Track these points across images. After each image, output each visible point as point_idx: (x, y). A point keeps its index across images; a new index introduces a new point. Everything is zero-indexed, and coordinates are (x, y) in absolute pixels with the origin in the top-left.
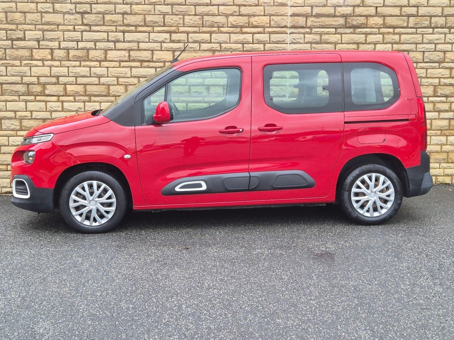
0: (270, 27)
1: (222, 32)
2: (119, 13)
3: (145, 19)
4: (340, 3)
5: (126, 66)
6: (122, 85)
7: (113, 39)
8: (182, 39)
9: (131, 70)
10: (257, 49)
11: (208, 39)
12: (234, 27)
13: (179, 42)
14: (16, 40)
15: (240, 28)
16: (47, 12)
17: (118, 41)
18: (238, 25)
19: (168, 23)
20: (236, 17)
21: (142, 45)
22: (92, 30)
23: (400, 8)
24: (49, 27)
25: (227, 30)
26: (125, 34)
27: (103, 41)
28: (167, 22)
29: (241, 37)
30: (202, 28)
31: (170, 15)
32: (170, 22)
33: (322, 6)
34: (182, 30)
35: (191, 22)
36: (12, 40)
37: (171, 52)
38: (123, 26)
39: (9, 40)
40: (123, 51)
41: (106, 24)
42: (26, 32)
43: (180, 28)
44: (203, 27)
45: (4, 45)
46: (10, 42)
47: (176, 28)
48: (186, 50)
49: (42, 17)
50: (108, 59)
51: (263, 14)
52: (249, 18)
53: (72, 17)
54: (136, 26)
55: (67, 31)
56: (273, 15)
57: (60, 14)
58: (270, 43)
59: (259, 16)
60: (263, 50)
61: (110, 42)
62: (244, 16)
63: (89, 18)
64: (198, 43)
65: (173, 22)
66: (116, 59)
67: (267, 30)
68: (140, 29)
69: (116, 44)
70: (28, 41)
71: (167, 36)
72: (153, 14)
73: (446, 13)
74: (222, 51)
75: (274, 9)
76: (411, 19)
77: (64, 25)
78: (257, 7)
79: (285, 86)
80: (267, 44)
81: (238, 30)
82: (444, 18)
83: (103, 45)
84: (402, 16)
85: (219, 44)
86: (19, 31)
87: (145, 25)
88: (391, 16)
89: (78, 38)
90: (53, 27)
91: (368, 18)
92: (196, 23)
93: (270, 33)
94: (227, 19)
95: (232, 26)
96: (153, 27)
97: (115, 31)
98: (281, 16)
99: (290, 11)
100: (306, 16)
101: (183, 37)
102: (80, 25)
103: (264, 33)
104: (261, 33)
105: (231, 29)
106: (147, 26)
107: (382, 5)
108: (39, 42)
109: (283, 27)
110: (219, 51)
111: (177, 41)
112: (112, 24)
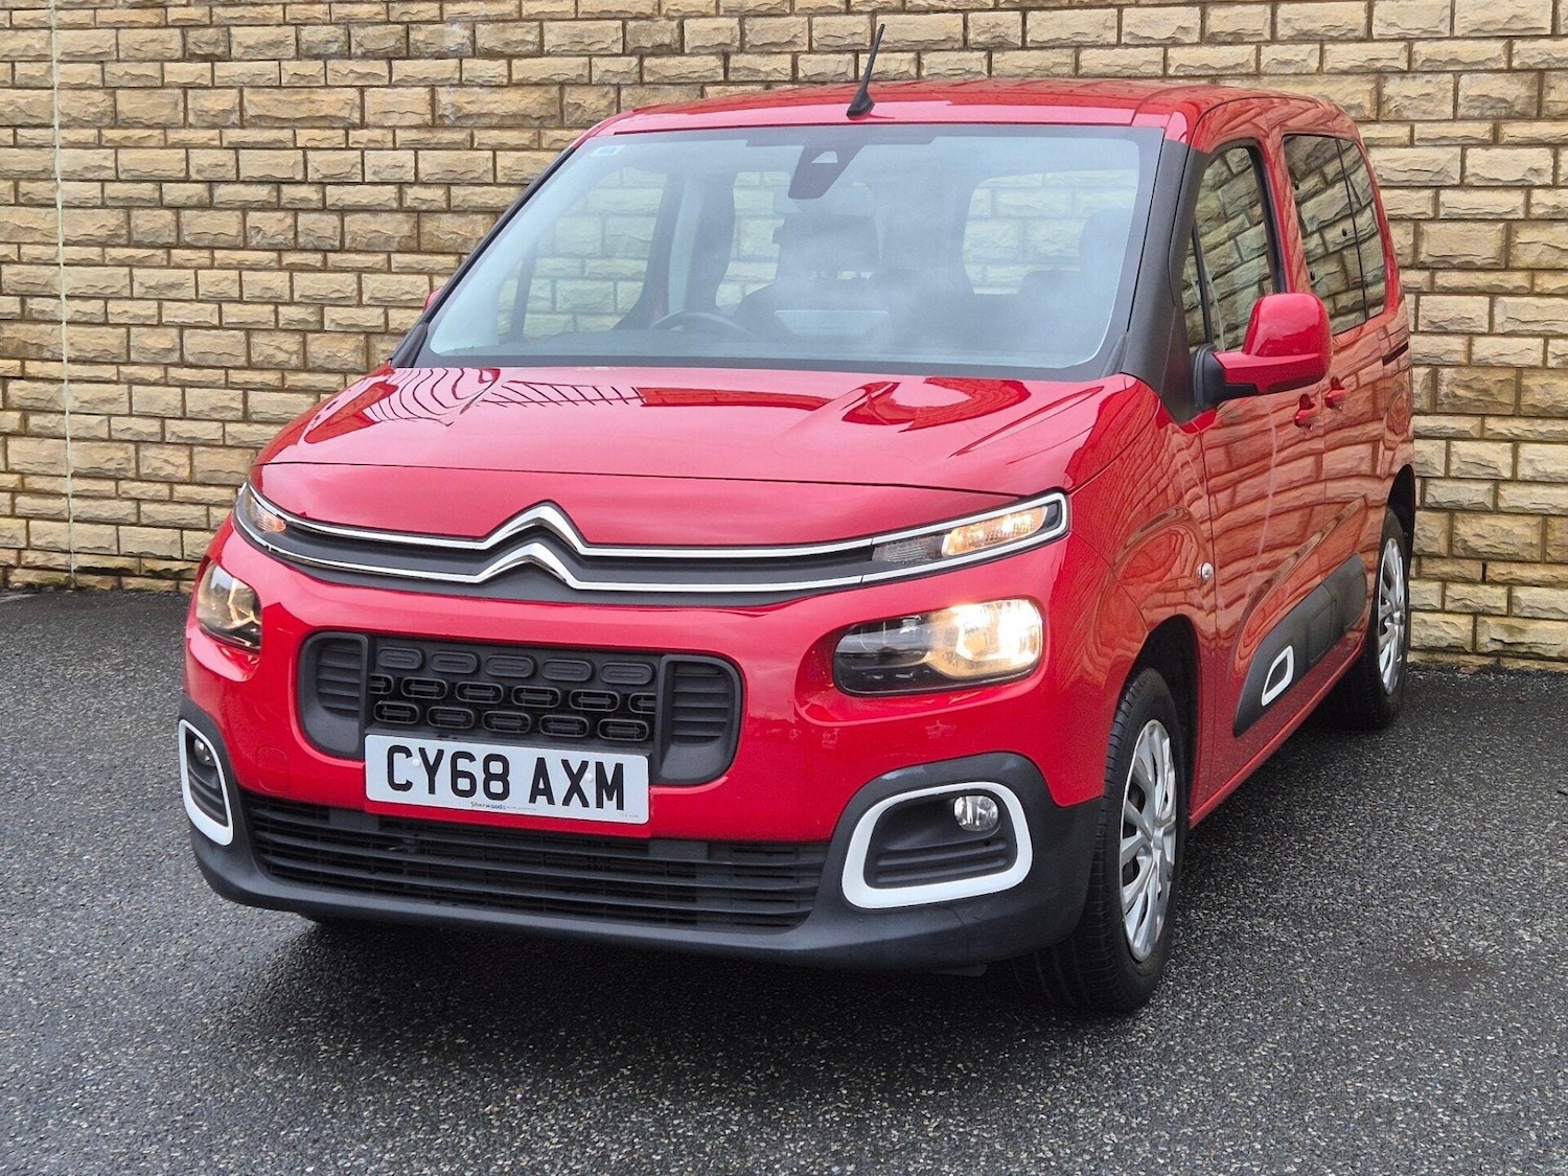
11: (1358, 24)
14: (653, 55)
27: (948, 46)
36: (641, 54)
39: (630, 55)
42: (686, 22)
45: (616, 74)
46: (634, 60)
55: (822, 15)
64: (1314, 41)
70: (691, 54)
74: (1417, 71)
85: (1402, 45)
86: (663, 22)
89: (857, 39)
108: (726, 57)
110: (1402, 72)
111: (1230, 39)
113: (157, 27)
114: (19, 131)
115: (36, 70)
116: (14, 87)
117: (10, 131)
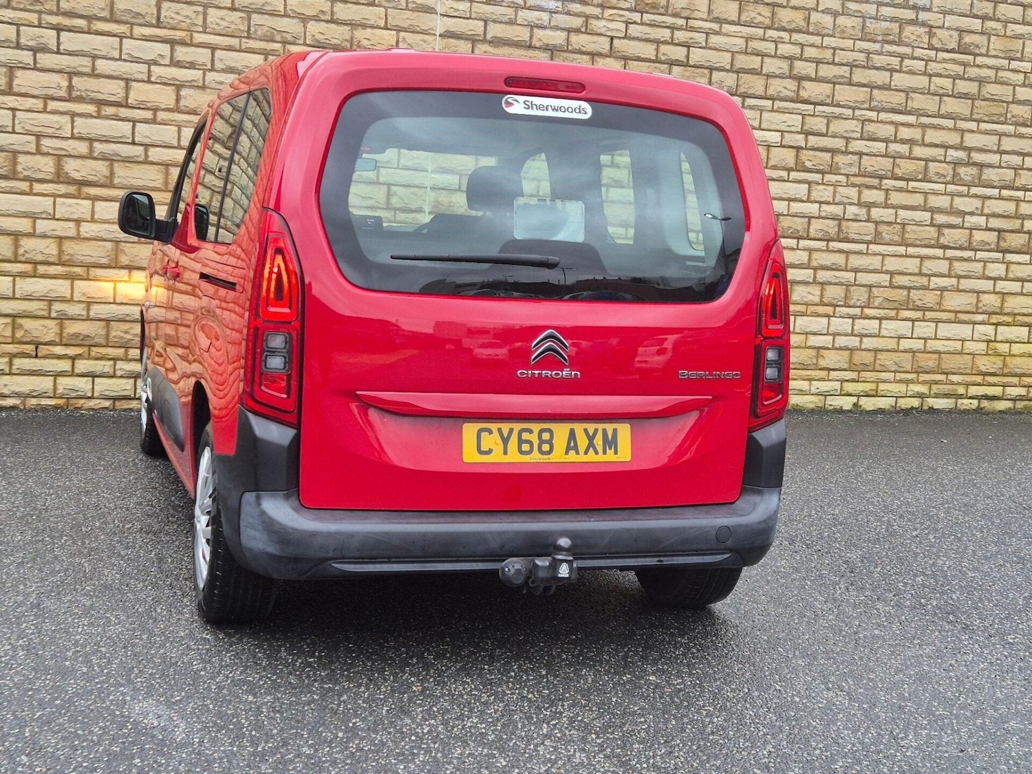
3: (112, 4)
4: (542, 20)
5: (61, 110)
6: (48, 154)
7: (30, 43)
8: (200, 60)
9: (73, 122)
13: (192, 66)
17: (44, 49)
18: (328, 42)
19: (168, 20)
20: (323, 24)
21: (103, 66)
23: (655, 46)
26: (63, 34)
28: (165, 16)
30: (247, 40)
31: (173, 1)
32: (172, 18)
33: (506, 23)
34: (200, 40)
35: (223, 23)
37: (173, 88)
38: (58, 14)
40: (54, 74)
41: (14, 4)
43: (195, 35)
44: (248, 38)
47: (186, 33)
48: (208, 88)
50: (16, 89)
51: (382, 23)
52: (352, 30)
54: (90, 18)
56: (405, 30)
59: (375, 28)
61: (23, 49)
62: (342, 23)
65: (180, 18)
66: (36, 92)
68: (100, 26)
69: (39, 55)
71: (165, 49)
73: (738, 65)
75: (405, 17)
76: (676, 69)
78: (370, 8)
79: (423, 188)
82: (735, 76)
83: (4, 55)
84: (658, 63)
87: (112, 19)
88: (639, 59)
91: (595, 58)
92: (233, 26)
94: (305, 27)
97: (36, 23)
98: (422, 33)
99: (440, 25)
100: (474, 40)
101: (202, 56)
106: (117, 22)
107: (623, 35)
112: (28, 7)
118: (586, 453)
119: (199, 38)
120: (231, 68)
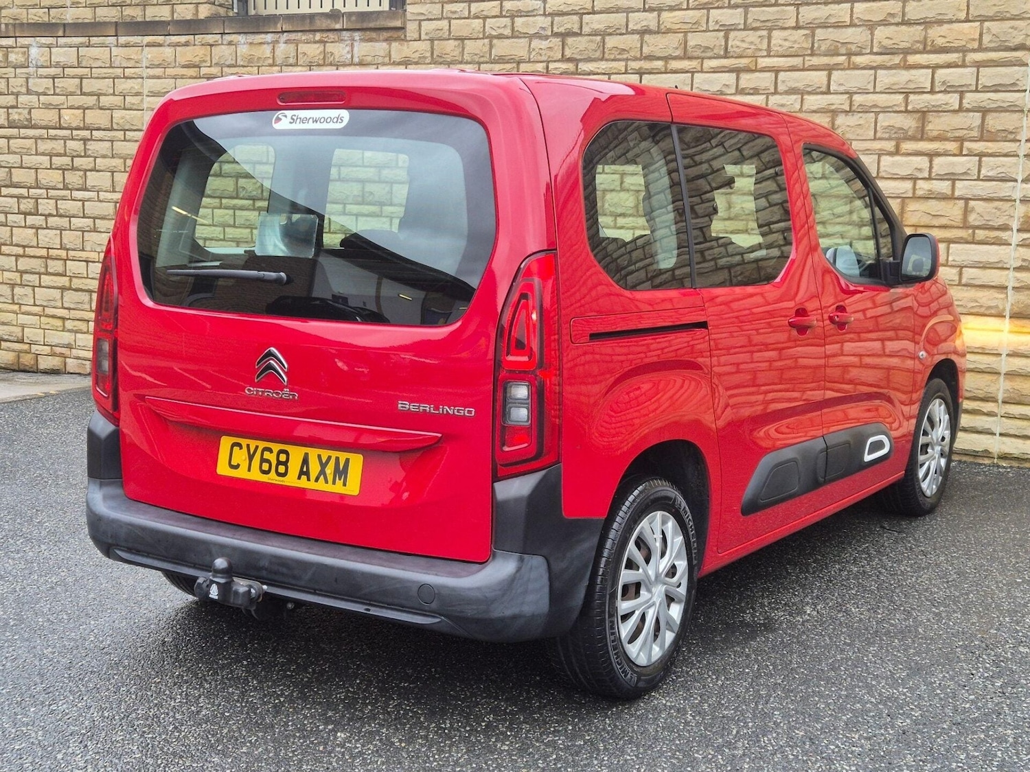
0: (981, 49)
1: (856, 67)
2: (634, 32)
3: (686, 42)
8: (762, 85)
10: (940, 106)
11: (823, 84)
12: (888, 54)
13: (756, 91)
15: (901, 55)
16: (500, 37)
18: (896, 47)
19: (735, 49)
20: (893, 28)
22: (579, 70)
24: (502, 66)
25: (867, 62)
28: (732, 46)
29: (903, 76)
30: (810, 58)
31: (741, 30)
32: (738, 47)
34: (764, 65)
35: (787, 44)
38: (640, 60)
41: (606, 56)
43: (760, 60)
44: (812, 55)
47: (750, 59)
49: (491, 46)
51: (963, 16)
52: (926, 29)
53: (544, 44)
54: (666, 59)
56: (992, 19)
57: (523, 40)
58: (977, 91)
59: (954, 22)
60: (957, 107)
62: (914, 23)
63: (576, 45)
64: (799, 94)
65: (745, 45)
67: (972, 57)
68: (674, 65)
71: (730, 78)
72: (704, 31)
74: (854, 111)
77: (529, 62)
79: (1010, 200)
80: (968, 95)
81: (897, 59)
85: (846, 96)
87: (686, 56)
90: (508, 66)
92: (796, 46)
93: (979, 65)
94: (872, 34)
95: (879, 50)
96: (703, 59)
97: (623, 71)
98: (1013, 19)
101: (765, 80)
102: (558, 61)
103: (964, 66)
104: (957, 66)
105: (879, 59)
106: (690, 58)
109: (1016, 49)
110: (846, 112)
111: (752, 92)
112: (618, 57)
113: (195, 78)
114: (127, 132)
115: (135, 100)
116: (125, 109)
117: (122, 132)
118: (317, 480)
119: (764, 62)
120: (793, 89)
